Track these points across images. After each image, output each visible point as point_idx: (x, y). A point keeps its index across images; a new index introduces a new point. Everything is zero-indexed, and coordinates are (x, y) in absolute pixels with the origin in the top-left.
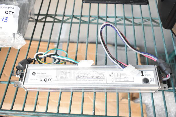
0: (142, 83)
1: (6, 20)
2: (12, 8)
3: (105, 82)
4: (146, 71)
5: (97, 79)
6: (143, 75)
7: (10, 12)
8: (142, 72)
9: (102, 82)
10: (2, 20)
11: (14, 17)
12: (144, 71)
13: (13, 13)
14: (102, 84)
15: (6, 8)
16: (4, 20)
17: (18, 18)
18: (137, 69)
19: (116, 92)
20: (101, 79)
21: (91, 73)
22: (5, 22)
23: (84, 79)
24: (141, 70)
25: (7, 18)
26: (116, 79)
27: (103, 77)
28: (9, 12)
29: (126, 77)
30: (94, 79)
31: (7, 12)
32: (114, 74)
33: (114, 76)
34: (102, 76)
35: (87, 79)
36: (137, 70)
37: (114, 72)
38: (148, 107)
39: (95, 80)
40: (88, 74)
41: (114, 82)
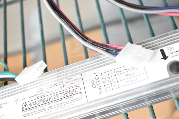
0: (168, 76)
3: (84, 101)
4: (170, 46)
5: (65, 100)
6: (165, 57)
8: (162, 51)
9: (77, 103)
12: (166, 47)
14: (78, 106)
18: (147, 48)
19: (120, 113)
20: (74, 97)
21: (50, 90)
23: (39, 109)
24: (158, 48)
26: (108, 86)
27: (79, 91)
29: (127, 73)
30: (59, 102)
32: (100, 76)
33: (100, 79)
34: (74, 88)
35: (44, 107)
36: (148, 50)
37: (99, 71)
39: (62, 102)
40: (46, 94)
41: (105, 94)
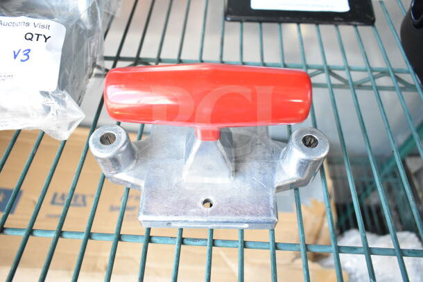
1: (26, 57)
2: (43, 27)
7: (38, 35)
10: (15, 56)
11: (49, 48)
13: (46, 39)
15: (28, 24)
16: (21, 56)
17: (60, 54)
22: (22, 61)
25: (29, 50)
28: (35, 37)
31: (29, 36)
38: (353, 277)
